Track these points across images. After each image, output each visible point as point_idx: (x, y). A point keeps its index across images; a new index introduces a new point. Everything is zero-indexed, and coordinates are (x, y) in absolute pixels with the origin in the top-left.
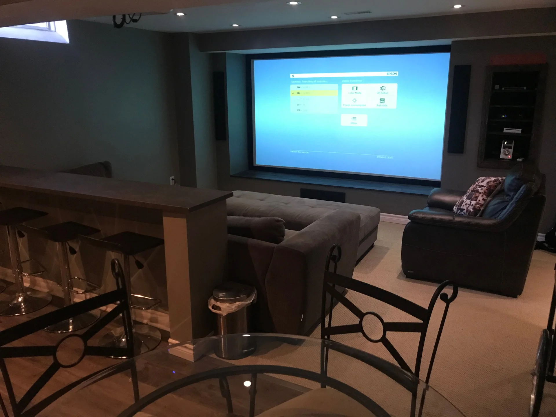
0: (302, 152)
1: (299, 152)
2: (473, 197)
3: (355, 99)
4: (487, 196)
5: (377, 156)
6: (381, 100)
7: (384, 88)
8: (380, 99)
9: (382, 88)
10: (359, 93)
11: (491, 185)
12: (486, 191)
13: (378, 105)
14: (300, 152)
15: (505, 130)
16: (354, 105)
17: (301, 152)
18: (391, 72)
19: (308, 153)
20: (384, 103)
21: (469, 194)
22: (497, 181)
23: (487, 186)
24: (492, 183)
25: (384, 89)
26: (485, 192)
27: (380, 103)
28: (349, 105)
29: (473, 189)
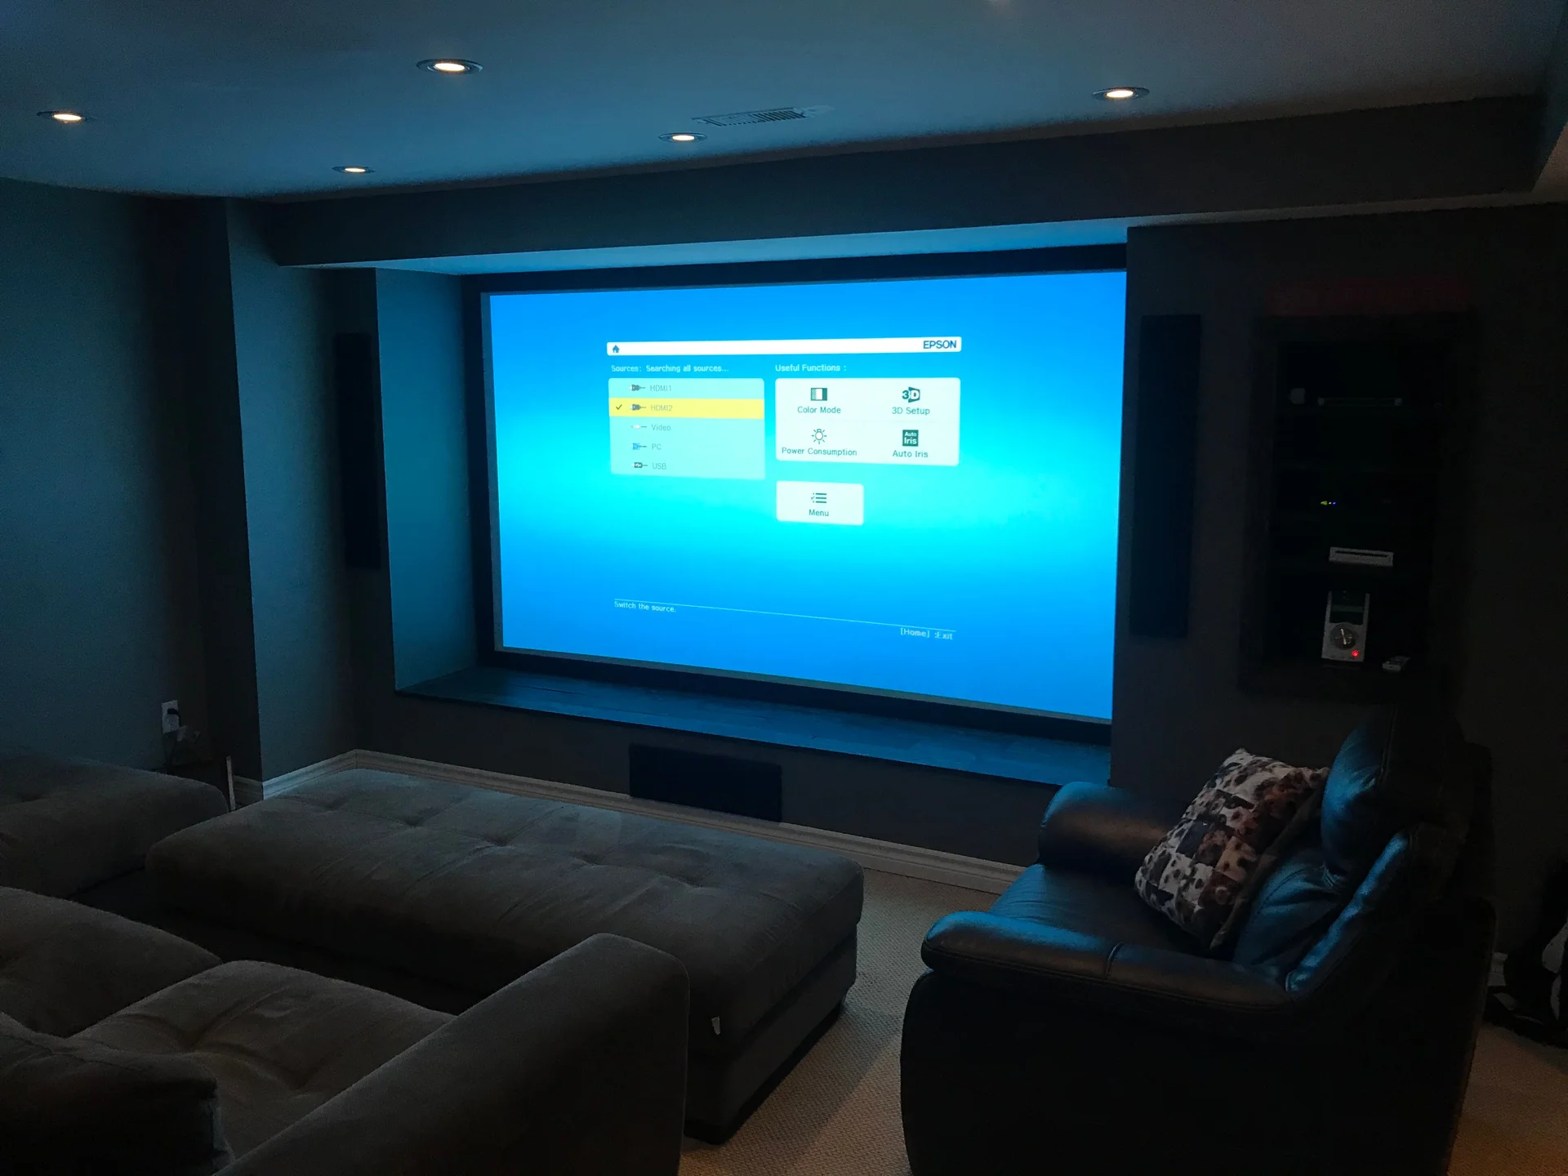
0: (654, 608)
1: (642, 606)
2: (1202, 847)
3: (819, 431)
4: (1259, 851)
5: (899, 629)
6: (907, 434)
7: (915, 395)
8: (904, 432)
9: (907, 395)
10: (831, 411)
11: (1272, 802)
12: (1254, 826)
13: (895, 453)
14: (647, 607)
15: (1336, 555)
16: (817, 452)
17: (650, 608)
18: (936, 339)
19: (672, 609)
20: (917, 445)
21: (1191, 829)
22: (1298, 786)
23: (1256, 804)
24: (1275, 790)
25: (916, 397)
26: (1248, 831)
27: (904, 445)
28: (801, 451)
29: (1203, 809)
